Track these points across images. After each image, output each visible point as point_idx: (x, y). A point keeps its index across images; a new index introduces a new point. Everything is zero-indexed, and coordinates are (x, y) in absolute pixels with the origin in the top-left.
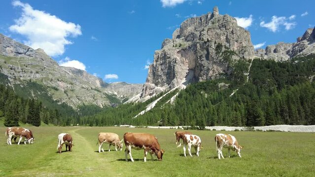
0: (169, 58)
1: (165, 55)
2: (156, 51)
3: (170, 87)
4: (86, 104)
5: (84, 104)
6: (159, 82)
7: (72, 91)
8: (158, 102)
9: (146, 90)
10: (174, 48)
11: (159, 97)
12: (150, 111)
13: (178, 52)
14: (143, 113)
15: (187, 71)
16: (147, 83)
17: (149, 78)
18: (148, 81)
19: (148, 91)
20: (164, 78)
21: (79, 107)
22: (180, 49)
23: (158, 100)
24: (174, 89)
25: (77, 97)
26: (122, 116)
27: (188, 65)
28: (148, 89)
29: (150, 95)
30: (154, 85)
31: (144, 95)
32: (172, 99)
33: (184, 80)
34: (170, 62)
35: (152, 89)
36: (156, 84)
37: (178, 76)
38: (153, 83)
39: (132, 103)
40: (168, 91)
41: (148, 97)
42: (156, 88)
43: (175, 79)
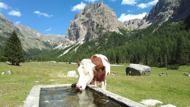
0: (77, 26)
1: (75, 25)
2: (71, 21)
3: (77, 42)
4: (32, 48)
5: (31, 48)
6: (72, 38)
7: (23, 40)
8: (70, 50)
9: (65, 42)
10: (80, 21)
11: (71, 47)
12: (65, 55)
13: (82, 23)
14: (61, 55)
15: (86, 34)
16: (65, 39)
17: (67, 36)
18: (66, 37)
19: (66, 43)
20: (75, 37)
21: (28, 50)
22: (83, 22)
23: (70, 49)
24: (78, 44)
25: (26, 44)
26: (52, 56)
27: (86, 31)
28: (66, 42)
29: (67, 45)
30: (69, 40)
31: (64, 45)
32: (76, 49)
33: (84, 39)
34: (77, 29)
35: (68, 42)
36: (71, 40)
37: (81, 36)
38: (69, 39)
39: (58, 49)
40: (75, 44)
41: (66, 46)
42: (70, 42)
43: (79, 38)
